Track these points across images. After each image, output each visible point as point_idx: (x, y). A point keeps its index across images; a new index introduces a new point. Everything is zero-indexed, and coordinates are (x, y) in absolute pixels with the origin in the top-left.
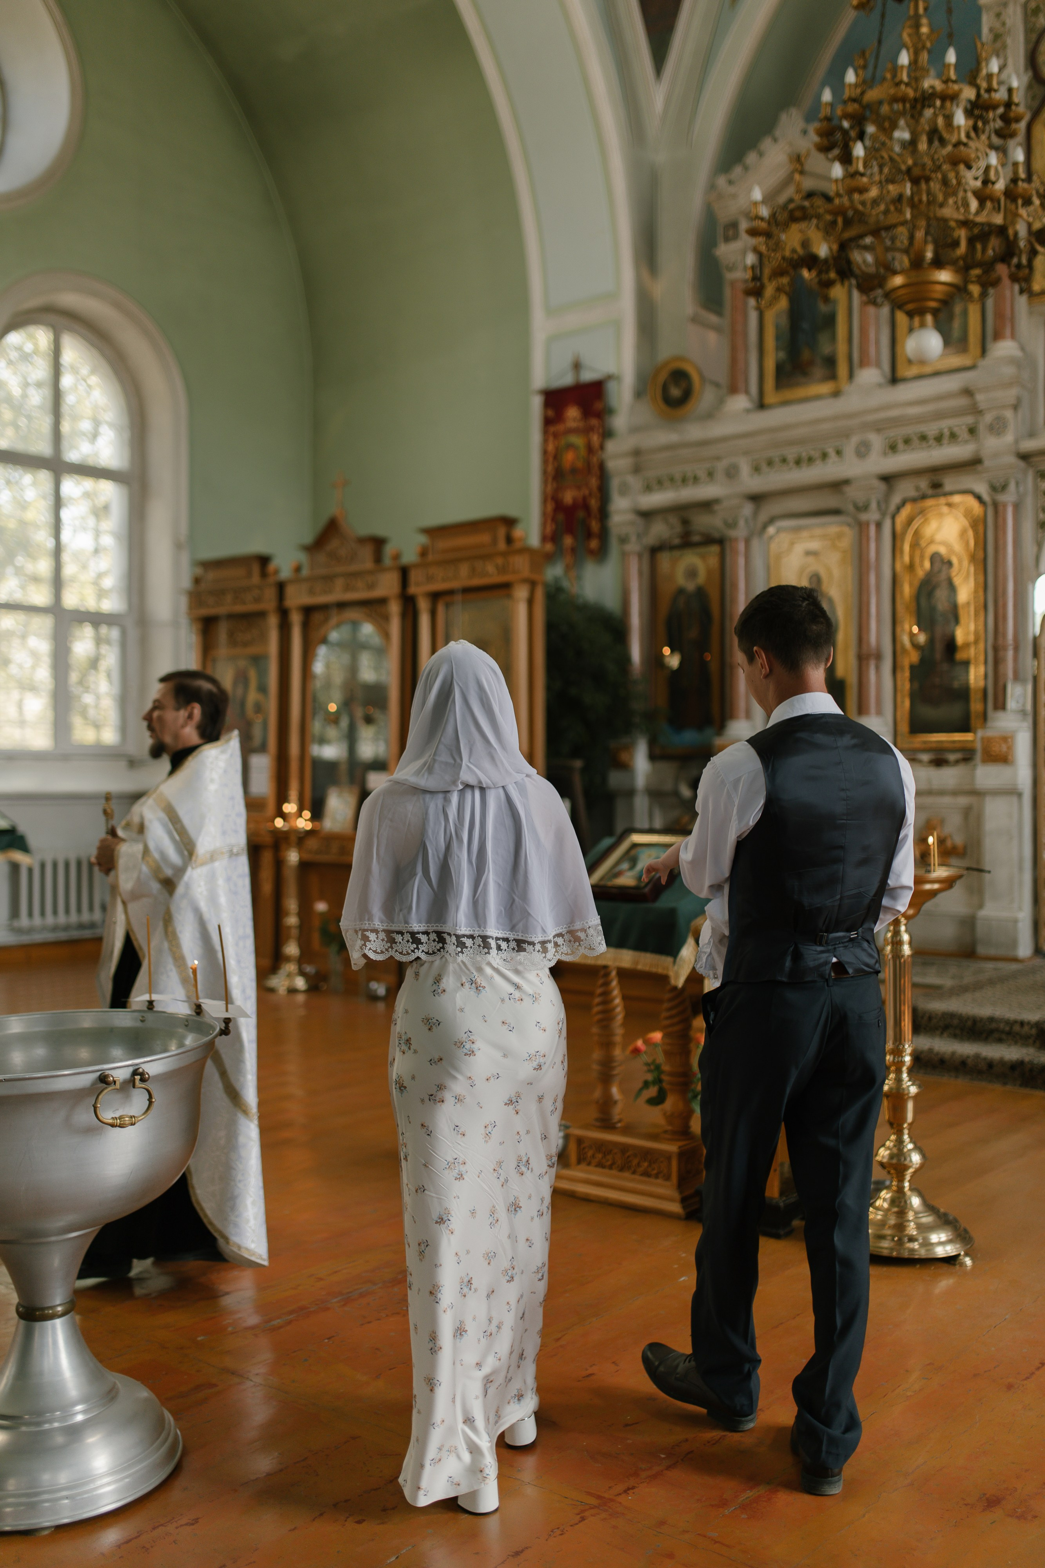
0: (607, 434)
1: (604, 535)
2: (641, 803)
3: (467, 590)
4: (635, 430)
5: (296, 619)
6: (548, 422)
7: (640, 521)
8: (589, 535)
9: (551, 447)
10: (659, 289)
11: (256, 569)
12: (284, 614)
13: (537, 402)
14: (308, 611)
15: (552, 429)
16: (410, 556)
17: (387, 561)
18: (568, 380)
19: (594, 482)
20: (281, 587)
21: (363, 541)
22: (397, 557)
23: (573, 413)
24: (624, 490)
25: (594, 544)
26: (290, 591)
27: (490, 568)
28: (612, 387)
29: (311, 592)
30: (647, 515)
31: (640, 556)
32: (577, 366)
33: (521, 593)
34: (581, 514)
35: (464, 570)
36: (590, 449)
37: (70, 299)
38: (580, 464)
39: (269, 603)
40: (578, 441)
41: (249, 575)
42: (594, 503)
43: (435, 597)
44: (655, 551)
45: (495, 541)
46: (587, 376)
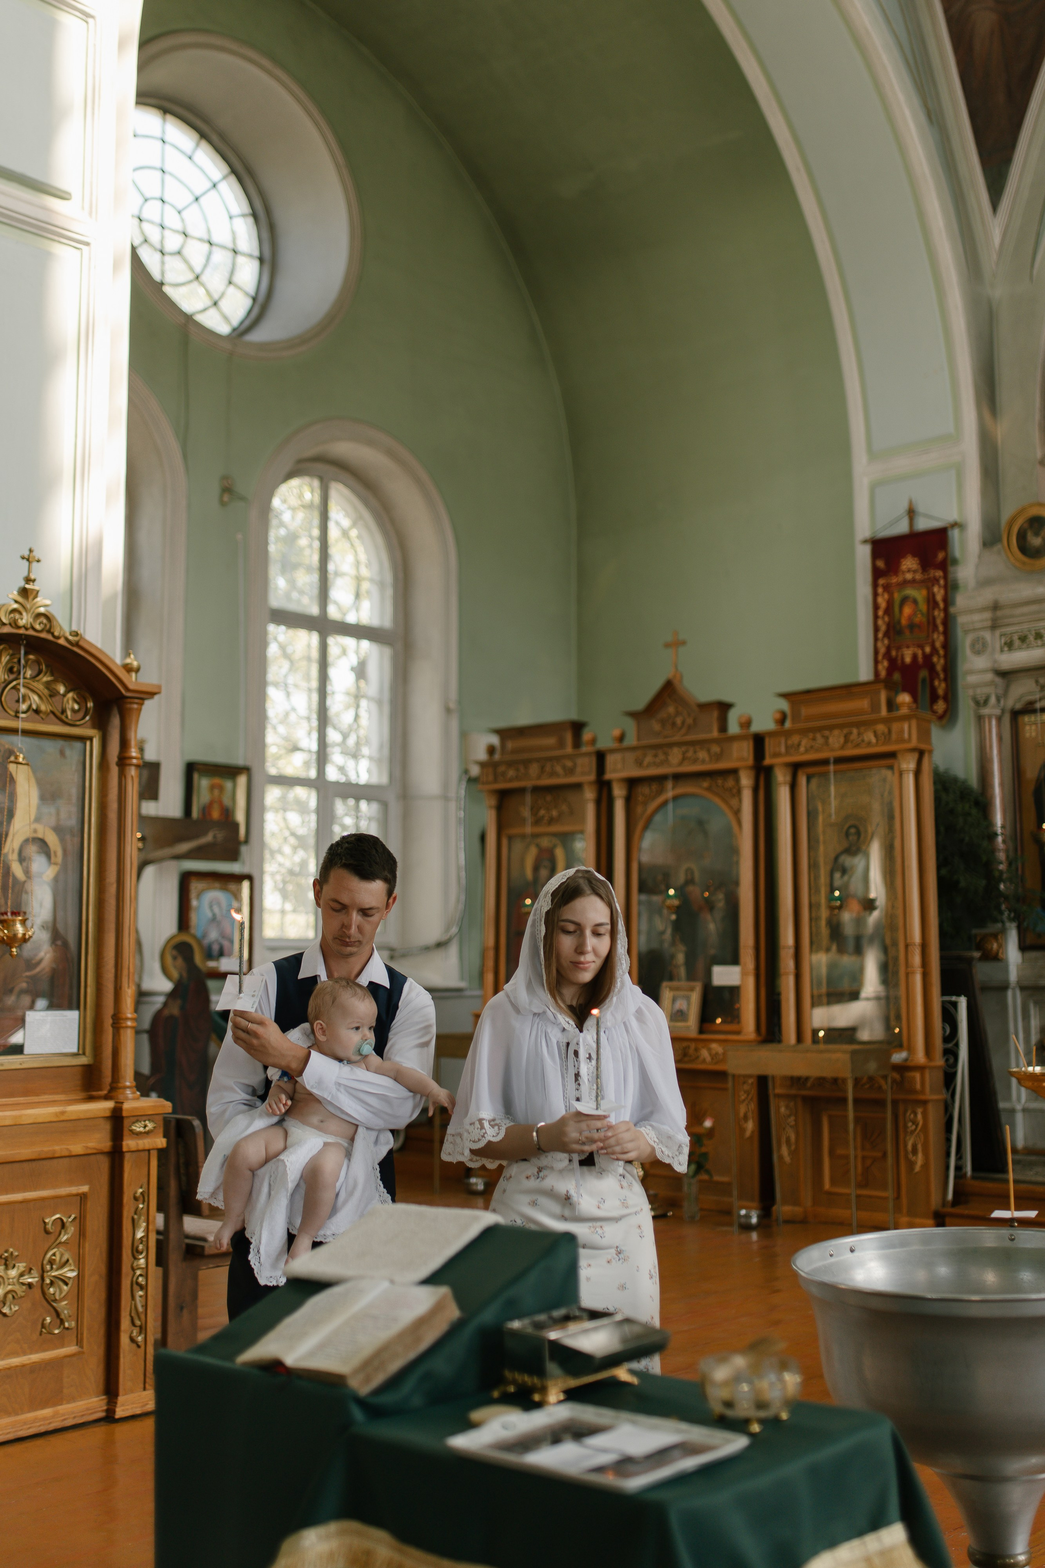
0: (951, 587)
1: (951, 697)
2: (1014, 999)
3: (839, 761)
4: (985, 583)
5: (619, 792)
6: (877, 574)
7: (999, 680)
8: (934, 698)
9: (882, 601)
10: (1001, 431)
11: (569, 737)
12: (603, 787)
13: (864, 553)
14: (632, 783)
15: (881, 581)
16: (764, 723)
17: (734, 728)
18: (902, 528)
19: (939, 640)
20: (601, 757)
21: (704, 707)
22: (746, 724)
23: (909, 563)
24: (980, 648)
25: (940, 706)
26: (610, 760)
27: (870, 736)
28: (955, 535)
29: (639, 763)
30: (1006, 675)
31: (999, 719)
32: (911, 513)
33: (909, 764)
34: (924, 674)
35: (836, 739)
36: (931, 601)
37: (344, 449)
38: (918, 619)
39: (585, 773)
40: (919, 594)
41: (561, 744)
42: (939, 663)
43: (795, 768)
44: (1016, 714)
45: (875, 707)
46: (923, 524)
